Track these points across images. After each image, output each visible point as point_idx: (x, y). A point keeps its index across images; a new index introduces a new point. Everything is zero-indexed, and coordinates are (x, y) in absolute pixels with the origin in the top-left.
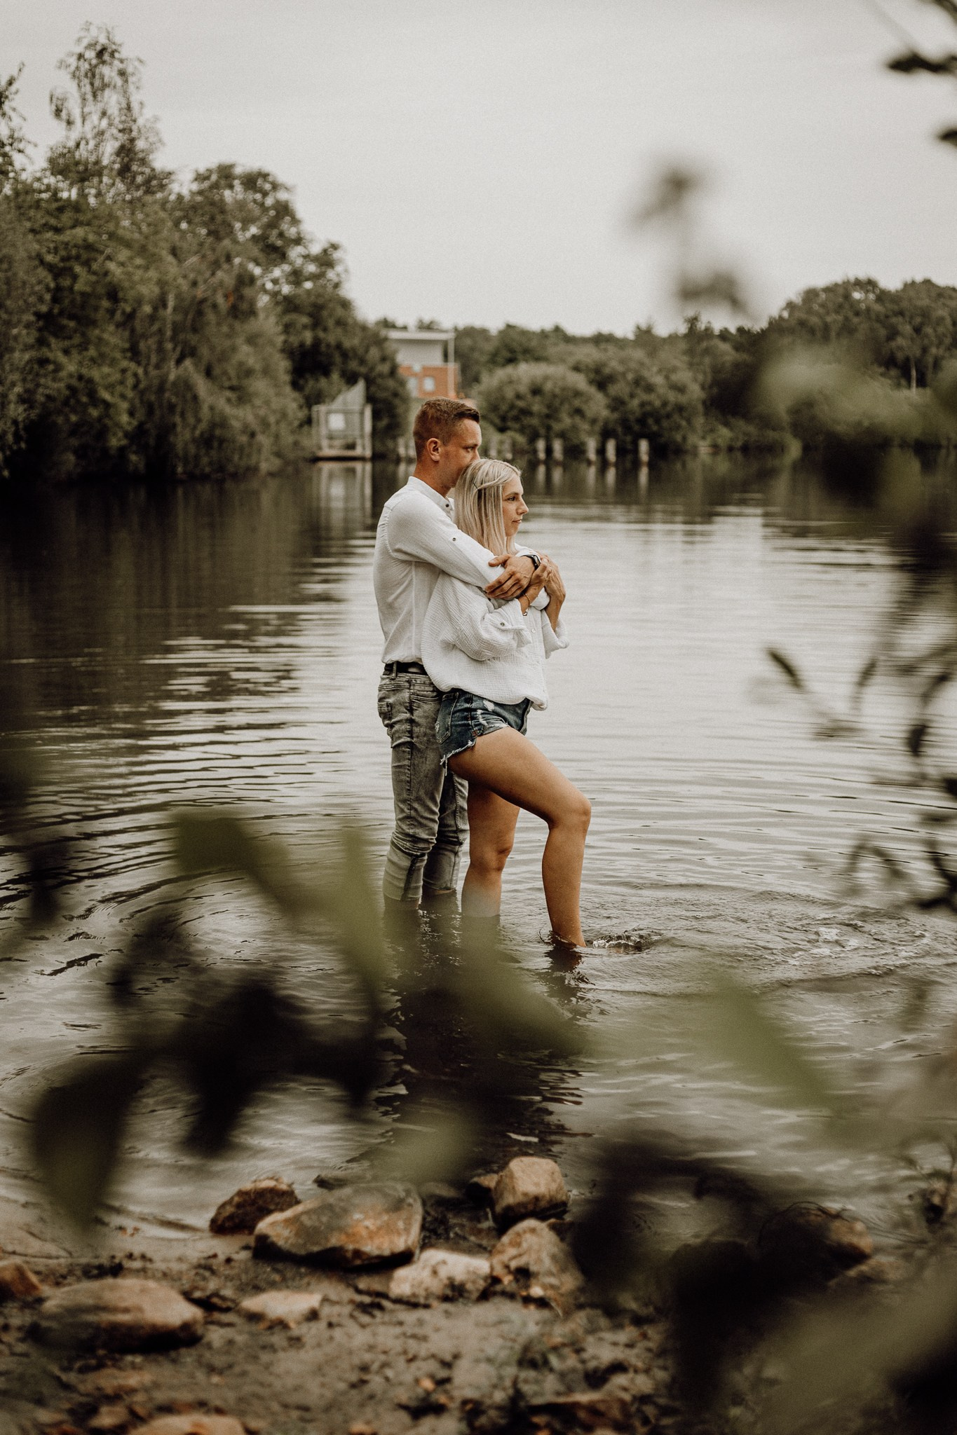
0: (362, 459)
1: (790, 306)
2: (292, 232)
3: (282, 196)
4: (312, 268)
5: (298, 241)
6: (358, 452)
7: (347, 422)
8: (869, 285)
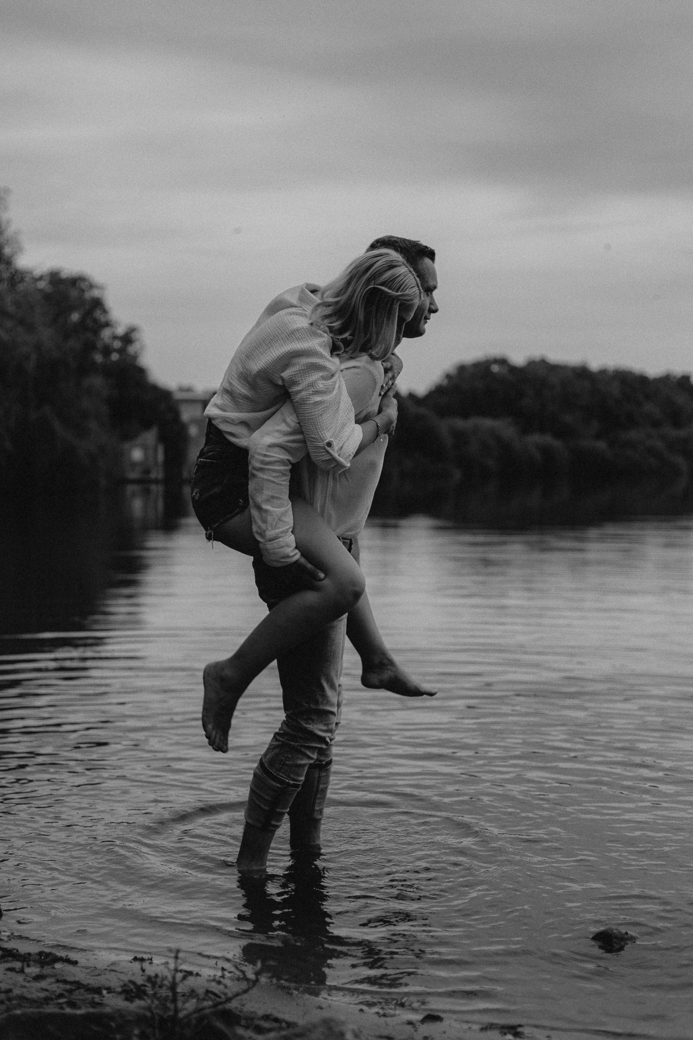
0: (156, 481)
1: (448, 376)
2: (103, 319)
3: (96, 293)
4: (117, 344)
5: (107, 324)
6: (153, 475)
7: (146, 454)
8: (503, 362)
